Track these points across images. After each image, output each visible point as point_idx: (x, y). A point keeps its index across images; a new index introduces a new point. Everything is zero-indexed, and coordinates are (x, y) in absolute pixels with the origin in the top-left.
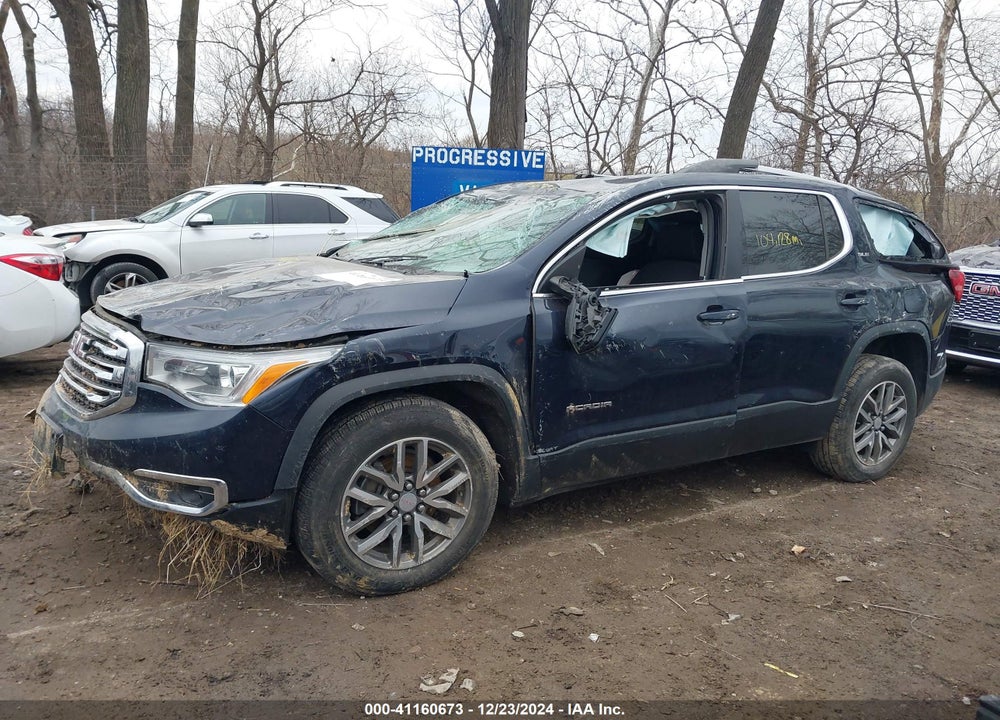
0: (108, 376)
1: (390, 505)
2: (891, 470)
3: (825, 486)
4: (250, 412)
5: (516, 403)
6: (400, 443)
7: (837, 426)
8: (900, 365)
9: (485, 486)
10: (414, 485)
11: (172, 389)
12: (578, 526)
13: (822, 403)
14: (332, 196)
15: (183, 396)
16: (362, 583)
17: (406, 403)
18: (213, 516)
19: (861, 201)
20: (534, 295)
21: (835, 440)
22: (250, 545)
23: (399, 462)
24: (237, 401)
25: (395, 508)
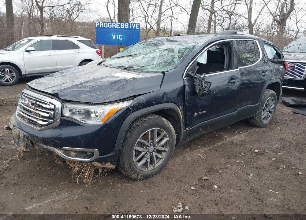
0: (47, 115)
1: (147, 150)
2: (270, 123)
3: (254, 129)
4: (105, 125)
5: (181, 114)
6: (149, 130)
7: (258, 111)
8: (274, 92)
9: (173, 141)
10: (153, 143)
11: (74, 119)
12: (192, 149)
13: (256, 105)
14: (74, 40)
15: (79, 121)
16: (139, 177)
17: (150, 117)
18: (93, 161)
19: (264, 42)
20: (184, 78)
21: (258, 115)
22: (103, 168)
23: (149, 137)
24: (100, 121)
25: (148, 151)
